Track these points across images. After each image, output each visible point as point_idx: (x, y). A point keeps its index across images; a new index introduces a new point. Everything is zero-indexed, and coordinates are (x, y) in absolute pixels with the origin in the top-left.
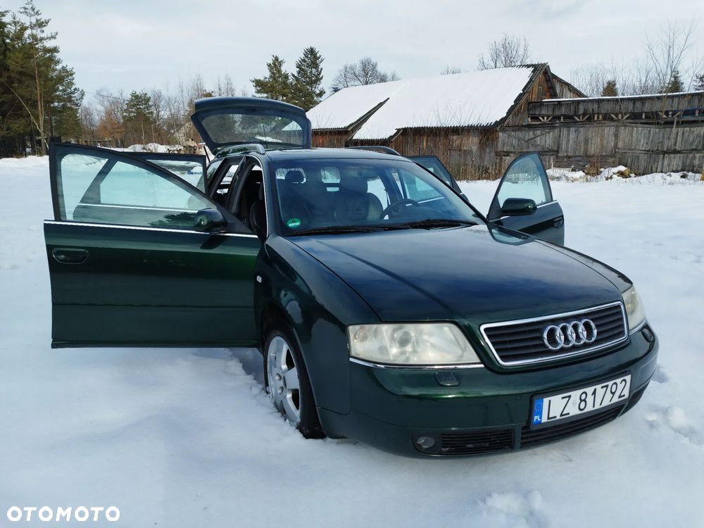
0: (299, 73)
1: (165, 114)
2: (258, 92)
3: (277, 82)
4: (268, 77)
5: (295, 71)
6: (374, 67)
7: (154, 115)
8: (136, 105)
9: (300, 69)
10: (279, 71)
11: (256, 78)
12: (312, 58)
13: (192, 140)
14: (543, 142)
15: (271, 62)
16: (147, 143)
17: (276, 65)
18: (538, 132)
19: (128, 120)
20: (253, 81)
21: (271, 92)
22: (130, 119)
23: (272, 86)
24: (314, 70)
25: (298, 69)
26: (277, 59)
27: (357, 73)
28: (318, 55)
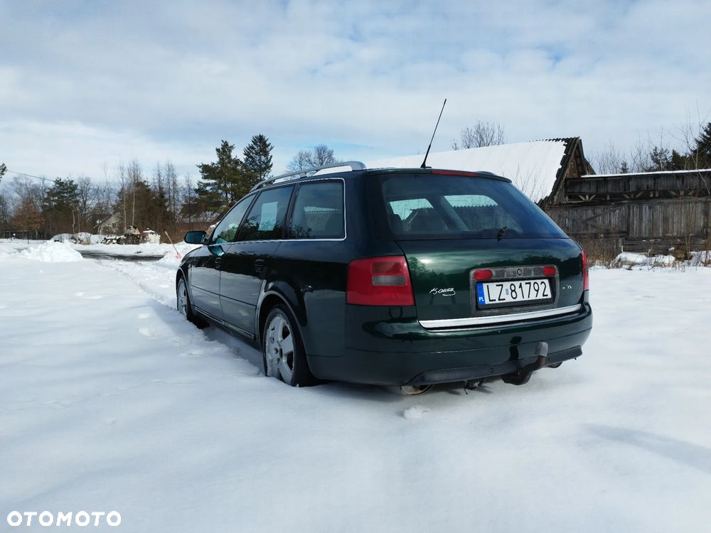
0: (247, 160)
1: (92, 203)
2: (205, 178)
3: (226, 167)
4: (215, 162)
5: (242, 158)
6: (330, 155)
7: (80, 205)
8: (60, 192)
9: (248, 156)
10: (229, 157)
11: (204, 164)
12: (261, 145)
13: (135, 228)
14: (607, 222)
15: (220, 147)
16: (77, 232)
17: (225, 150)
18: (599, 211)
19: (47, 210)
20: (200, 167)
21: (220, 178)
22: (50, 209)
23: (221, 171)
24: (263, 158)
25: (245, 157)
26: (226, 145)
27: (313, 160)
28: (267, 143)
